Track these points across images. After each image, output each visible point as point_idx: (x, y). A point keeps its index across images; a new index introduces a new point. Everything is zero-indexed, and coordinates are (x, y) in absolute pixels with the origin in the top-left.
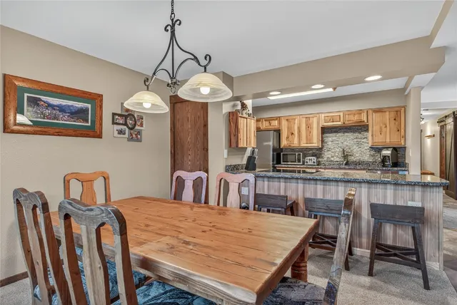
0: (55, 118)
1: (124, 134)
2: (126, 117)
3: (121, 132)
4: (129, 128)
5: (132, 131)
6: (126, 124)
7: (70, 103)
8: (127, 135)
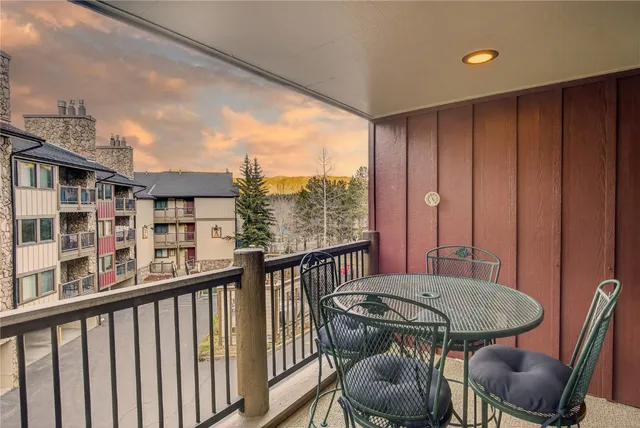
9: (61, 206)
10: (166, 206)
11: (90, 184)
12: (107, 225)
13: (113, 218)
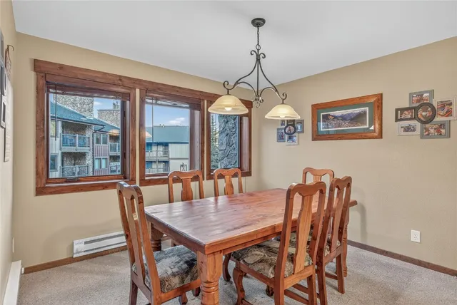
0: (340, 126)
1: (414, 130)
2: (416, 109)
3: (408, 129)
4: (422, 122)
5: (427, 126)
6: (416, 118)
7: (349, 111)
8: (418, 132)
9: (63, 147)
10: (151, 149)
11: (89, 133)
12: (103, 162)
13: (108, 157)
